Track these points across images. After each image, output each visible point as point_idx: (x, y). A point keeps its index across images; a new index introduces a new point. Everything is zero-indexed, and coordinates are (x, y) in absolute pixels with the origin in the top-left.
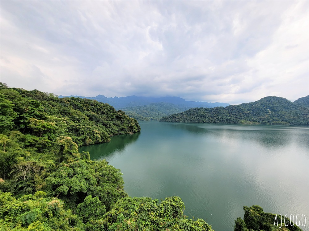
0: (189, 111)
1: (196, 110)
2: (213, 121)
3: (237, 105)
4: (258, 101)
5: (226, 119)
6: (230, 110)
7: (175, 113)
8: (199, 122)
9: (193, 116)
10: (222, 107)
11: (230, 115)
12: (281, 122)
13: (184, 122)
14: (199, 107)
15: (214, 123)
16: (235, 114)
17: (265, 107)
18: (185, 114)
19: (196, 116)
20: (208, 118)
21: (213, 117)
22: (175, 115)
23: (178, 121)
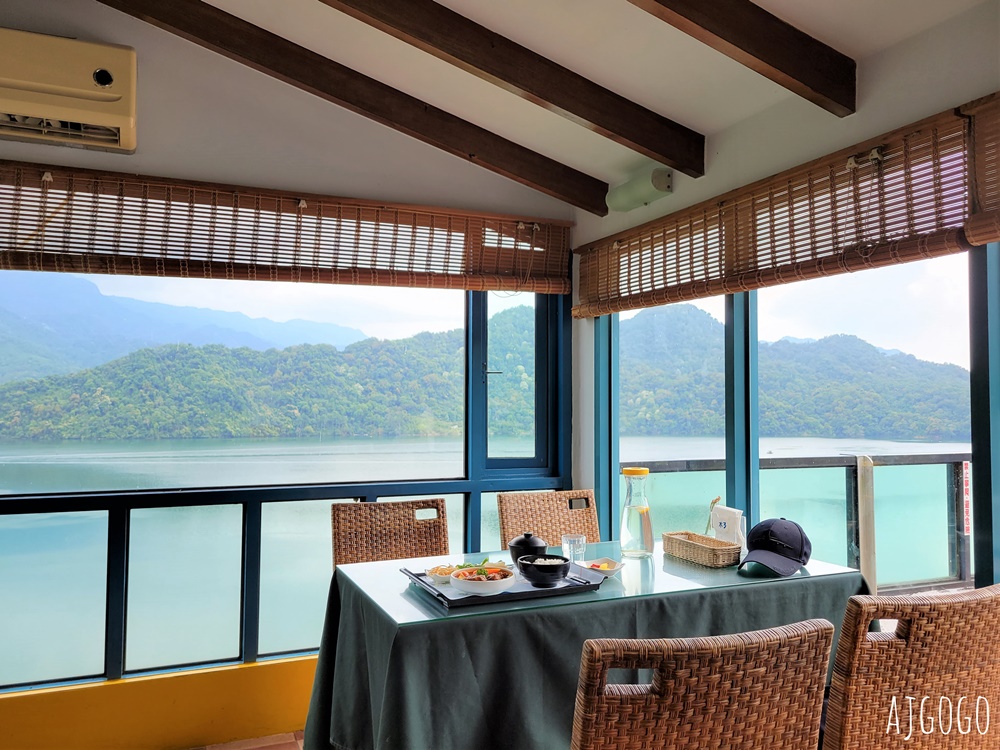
0: (134, 363)
1: (180, 359)
2: (278, 425)
5: (348, 414)
6: (368, 368)
7: (21, 377)
8: (196, 437)
10: (330, 347)
11: (366, 392)
14: (197, 344)
15: (290, 437)
16: (392, 389)
17: (507, 357)
18: (98, 381)
19: (176, 399)
20: (250, 407)
21: (282, 403)
22: (19, 392)
23: (49, 432)
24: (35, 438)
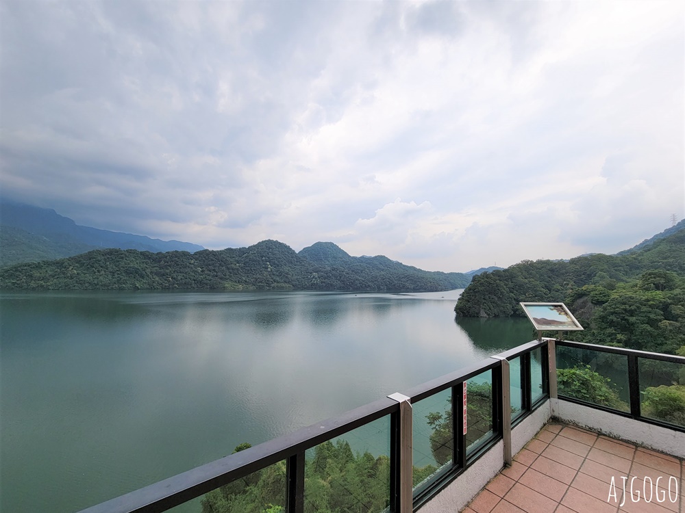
0: (91, 256)
1: (114, 255)
2: (161, 284)
3: (218, 251)
4: (254, 246)
5: (194, 280)
6: (204, 261)
7: (27, 261)
8: (121, 289)
9: (103, 272)
10: (187, 252)
11: (202, 271)
12: (283, 285)
13: (67, 288)
14: (124, 248)
15: (166, 289)
16: (214, 270)
17: (263, 259)
18: (71, 264)
19: (111, 272)
20: (148, 276)
21: (164, 275)
22: (25, 268)
23: (42, 286)
24: (33, 289)
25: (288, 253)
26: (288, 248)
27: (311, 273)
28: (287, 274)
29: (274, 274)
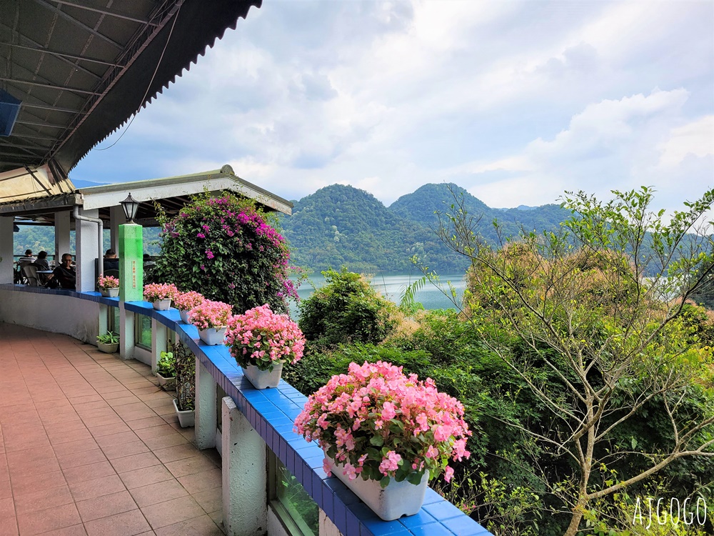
4: (310, 197)
12: (362, 265)
17: (326, 220)
25: (370, 207)
26: (370, 198)
27: (412, 243)
28: (368, 245)
29: (344, 247)
